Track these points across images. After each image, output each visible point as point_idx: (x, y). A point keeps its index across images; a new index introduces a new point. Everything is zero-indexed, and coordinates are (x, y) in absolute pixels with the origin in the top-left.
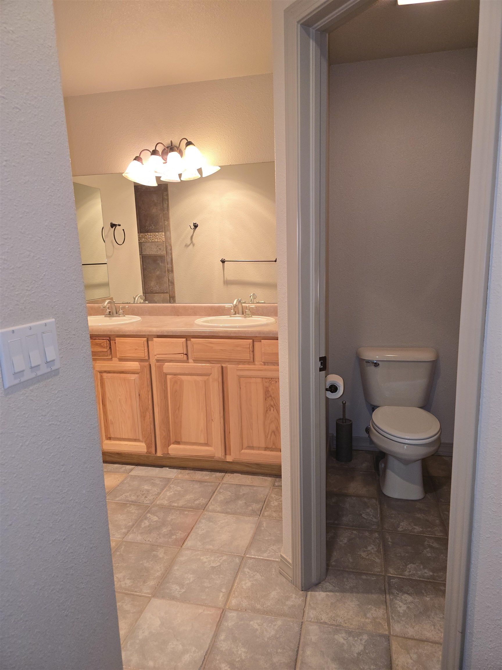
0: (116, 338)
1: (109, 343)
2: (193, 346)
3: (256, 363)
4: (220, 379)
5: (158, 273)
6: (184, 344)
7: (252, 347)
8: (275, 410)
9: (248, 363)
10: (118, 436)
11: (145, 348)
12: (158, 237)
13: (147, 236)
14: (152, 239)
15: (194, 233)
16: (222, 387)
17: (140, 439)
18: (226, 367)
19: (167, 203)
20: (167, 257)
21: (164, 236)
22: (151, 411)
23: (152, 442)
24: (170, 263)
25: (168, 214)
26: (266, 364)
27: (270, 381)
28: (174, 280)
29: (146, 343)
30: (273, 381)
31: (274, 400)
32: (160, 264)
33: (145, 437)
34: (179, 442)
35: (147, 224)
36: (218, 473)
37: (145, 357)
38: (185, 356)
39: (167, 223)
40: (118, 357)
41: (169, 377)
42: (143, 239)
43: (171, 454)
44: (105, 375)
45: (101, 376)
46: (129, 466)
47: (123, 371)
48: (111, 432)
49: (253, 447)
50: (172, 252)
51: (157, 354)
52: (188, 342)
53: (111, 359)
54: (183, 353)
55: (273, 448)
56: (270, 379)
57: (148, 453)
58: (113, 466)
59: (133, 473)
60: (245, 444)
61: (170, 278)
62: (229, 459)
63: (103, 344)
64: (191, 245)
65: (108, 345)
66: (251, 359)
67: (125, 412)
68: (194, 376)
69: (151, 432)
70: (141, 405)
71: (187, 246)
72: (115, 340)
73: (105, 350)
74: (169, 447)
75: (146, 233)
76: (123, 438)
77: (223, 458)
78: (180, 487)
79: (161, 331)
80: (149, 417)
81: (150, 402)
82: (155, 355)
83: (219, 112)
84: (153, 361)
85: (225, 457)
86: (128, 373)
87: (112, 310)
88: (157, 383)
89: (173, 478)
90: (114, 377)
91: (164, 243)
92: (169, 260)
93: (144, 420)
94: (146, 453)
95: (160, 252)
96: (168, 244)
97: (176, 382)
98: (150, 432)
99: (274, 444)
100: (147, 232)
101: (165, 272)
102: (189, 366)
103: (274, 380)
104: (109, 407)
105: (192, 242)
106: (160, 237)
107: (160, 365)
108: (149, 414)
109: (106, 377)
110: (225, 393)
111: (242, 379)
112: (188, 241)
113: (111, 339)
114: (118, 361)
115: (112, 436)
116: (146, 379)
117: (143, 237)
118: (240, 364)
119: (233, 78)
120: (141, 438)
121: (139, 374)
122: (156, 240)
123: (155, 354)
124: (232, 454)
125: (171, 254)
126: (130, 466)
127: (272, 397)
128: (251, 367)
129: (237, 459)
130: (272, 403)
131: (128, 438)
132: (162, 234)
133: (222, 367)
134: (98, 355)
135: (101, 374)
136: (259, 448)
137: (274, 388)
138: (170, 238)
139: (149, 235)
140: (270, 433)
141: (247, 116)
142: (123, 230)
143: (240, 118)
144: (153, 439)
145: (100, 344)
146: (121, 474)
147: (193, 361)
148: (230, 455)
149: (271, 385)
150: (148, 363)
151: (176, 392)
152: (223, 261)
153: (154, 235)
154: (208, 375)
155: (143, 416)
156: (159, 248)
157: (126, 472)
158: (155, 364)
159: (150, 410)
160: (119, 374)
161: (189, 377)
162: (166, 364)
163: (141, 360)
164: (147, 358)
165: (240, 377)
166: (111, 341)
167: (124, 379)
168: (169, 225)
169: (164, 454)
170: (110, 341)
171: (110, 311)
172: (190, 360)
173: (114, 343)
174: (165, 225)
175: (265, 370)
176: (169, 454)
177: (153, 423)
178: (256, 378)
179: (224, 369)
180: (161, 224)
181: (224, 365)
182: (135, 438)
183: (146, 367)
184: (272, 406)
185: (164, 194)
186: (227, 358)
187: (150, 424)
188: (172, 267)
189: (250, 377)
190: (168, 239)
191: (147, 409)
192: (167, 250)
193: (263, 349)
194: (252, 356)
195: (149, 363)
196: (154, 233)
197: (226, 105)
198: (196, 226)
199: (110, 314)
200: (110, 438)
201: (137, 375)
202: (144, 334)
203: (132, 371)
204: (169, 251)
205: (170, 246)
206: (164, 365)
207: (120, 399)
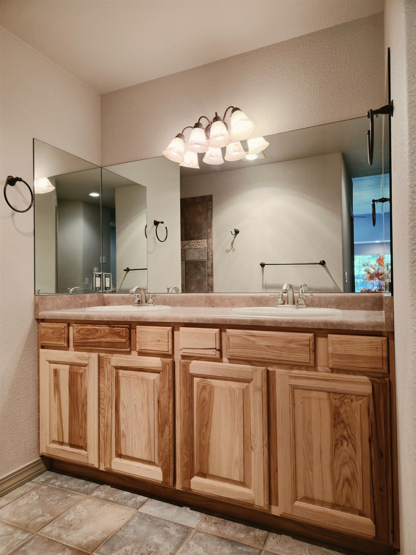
0: (137, 326)
1: (129, 332)
2: (229, 339)
3: (319, 368)
4: (265, 389)
5: (199, 277)
6: (218, 336)
7: (314, 344)
8: (350, 445)
9: (307, 367)
10: (130, 454)
11: (169, 340)
12: (200, 243)
13: (191, 243)
14: (195, 246)
15: (235, 239)
16: (266, 400)
17: (155, 462)
18: (274, 372)
19: (211, 212)
20: (208, 262)
21: (206, 243)
22: (172, 426)
23: (171, 468)
24: (210, 268)
25: (211, 223)
26: (335, 371)
27: (341, 397)
28: (213, 284)
29: (170, 333)
30: (346, 398)
31: (348, 428)
32: (201, 269)
33: (162, 460)
34: (205, 474)
35: (191, 232)
36: (258, 529)
37: (168, 352)
38: (217, 352)
39: (210, 230)
40: (137, 350)
41: (196, 380)
42: (187, 246)
43: (193, 490)
44: (121, 372)
45: (117, 374)
46: (141, 496)
47: (142, 368)
48: (122, 448)
49: (314, 499)
50: (213, 257)
51: (183, 348)
52: (223, 334)
53: (129, 353)
54: (216, 349)
55: (347, 507)
56: (342, 395)
57: (164, 483)
58: (121, 494)
59: (143, 510)
60: (301, 493)
61: (210, 283)
62: (276, 511)
63: (121, 333)
64: (232, 250)
65: (127, 334)
66: (311, 362)
67: (140, 422)
68: (228, 381)
69: (170, 454)
70: (159, 415)
71: (227, 251)
72: (136, 329)
73: (124, 340)
74: (191, 479)
75: (190, 240)
76: (136, 457)
77: (266, 508)
78: (203, 547)
79: (190, 317)
80: (168, 432)
81: (171, 412)
82: (181, 350)
83: (270, 78)
84: (177, 358)
85: (270, 508)
86: (148, 372)
87: (141, 298)
88: (180, 388)
89: (193, 529)
90: (131, 376)
91: (206, 249)
92: (210, 265)
93: (162, 436)
94: (162, 483)
95: (202, 258)
96: (209, 250)
97: (204, 388)
98: (168, 454)
99: (348, 500)
100: (192, 239)
101: (205, 276)
102: (222, 367)
103: (349, 396)
104: (122, 414)
105: (232, 247)
106: (203, 243)
107: (186, 363)
108: (168, 430)
109: (123, 374)
110: (272, 409)
111: (297, 392)
112: (229, 247)
113: (132, 327)
114: (137, 355)
115: (123, 453)
116: (168, 380)
117: (187, 244)
118: (294, 369)
119: (289, 40)
120: (157, 462)
121: (160, 373)
122: (199, 247)
123: (181, 348)
124: (279, 504)
125: (212, 259)
126: (143, 497)
127: (345, 423)
128: (312, 373)
129: (288, 514)
130: (345, 433)
131: (141, 458)
132: (205, 241)
133: (268, 371)
134: (115, 346)
135: (117, 370)
136: (322, 503)
137: (348, 409)
138: (212, 245)
139: (193, 243)
140: (341, 481)
141: (304, 77)
142: (166, 228)
143: (295, 81)
144: (172, 465)
145: (119, 332)
146: (129, 508)
147: (227, 361)
148: (277, 505)
149: (344, 404)
150: (171, 359)
151: (204, 402)
152: (263, 265)
153: (197, 242)
154: (248, 381)
155: (161, 431)
156: (201, 254)
157: (135, 505)
158: (180, 362)
159: (170, 424)
160: (136, 372)
161: (222, 382)
162: (194, 362)
163: (163, 355)
164: (170, 353)
165: (294, 388)
166: (132, 330)
167: (142, 378)
168: (211, 232)
169: (185, 488)
170: (130, 329)
171: (139, 299)
172: (225, 359)
173: (134, 333)
174: (208, 233)
175: (334, 380)
176: (190, 490)
177: (172, 442)
178: (318, 391)
179: (271, 374)
180: (204, 232)
181: (270, 369)
182: (149, 460)
183: (168, 364)
184: (345, 438)
185: (209, 205)
186: (275, 358)
187: (169, 443)
188: (212, 272)
189: (310, 389)
190: (209, 245)
191: (167, 422)
192: (208, 255)
193: (330, 348)
194: (312, 357)
195: (173, 360)
196: (197, 241)
197: (279, 69)
198: (237, 232)
199: (140, 303)
200: (120, 456)
201: (157, 375)
202: (169, 321)
203: (151, 369)
204: (211, 257)
205: (211, 252)
206: (190, 363)
207: (135, 404)
